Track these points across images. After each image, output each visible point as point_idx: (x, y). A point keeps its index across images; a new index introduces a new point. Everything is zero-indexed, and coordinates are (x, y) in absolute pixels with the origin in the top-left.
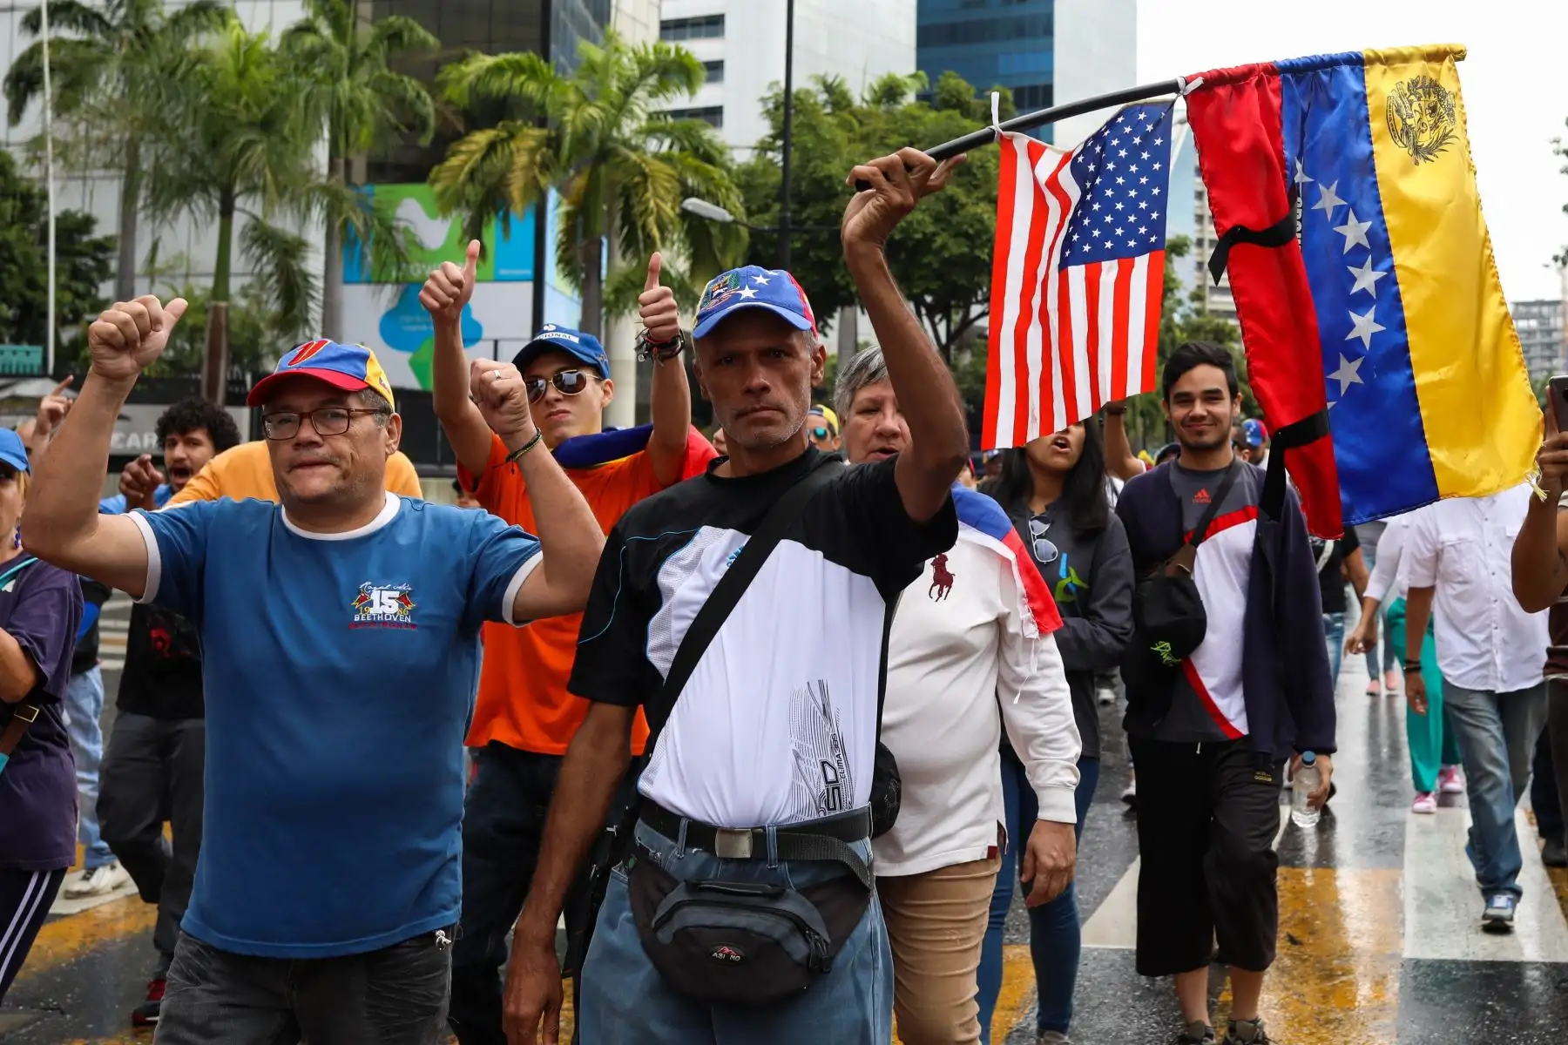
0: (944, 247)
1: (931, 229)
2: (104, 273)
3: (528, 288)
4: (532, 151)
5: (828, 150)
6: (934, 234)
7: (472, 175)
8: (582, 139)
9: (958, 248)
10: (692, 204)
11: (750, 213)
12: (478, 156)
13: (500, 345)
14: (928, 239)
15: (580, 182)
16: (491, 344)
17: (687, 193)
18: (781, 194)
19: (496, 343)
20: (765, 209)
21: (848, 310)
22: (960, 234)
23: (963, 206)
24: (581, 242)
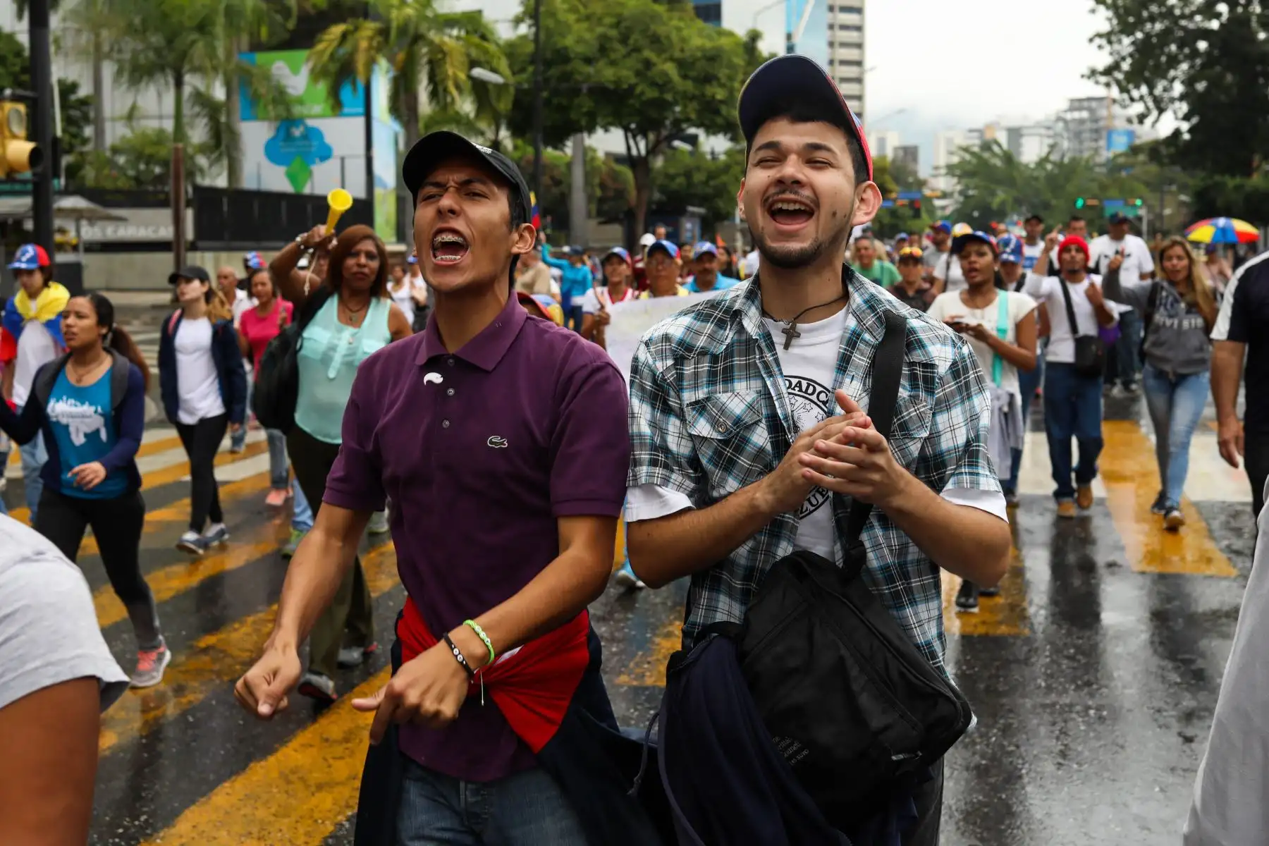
0: (642, 93)
1: (633, 80)
2: (86, 119)
3: (361, 121)
4: (371, 39)
5: (564, 28)
6: (636, 85)
7: (332, 56)
8: (403, 30)
9: (651, 93)
10: (478, 72)
11: (514, 73)
12: (335, 44)
13: (347, 162)
14: (632, 88)
15: (401, 56)
16: (338, 162)
17: (473, 64)
18: (533, 59)
19: (343, 159)
20: (523, 70)
21: (579, 136)
22: (654, 84)
23: (654, 65)
24: (402, 97)
